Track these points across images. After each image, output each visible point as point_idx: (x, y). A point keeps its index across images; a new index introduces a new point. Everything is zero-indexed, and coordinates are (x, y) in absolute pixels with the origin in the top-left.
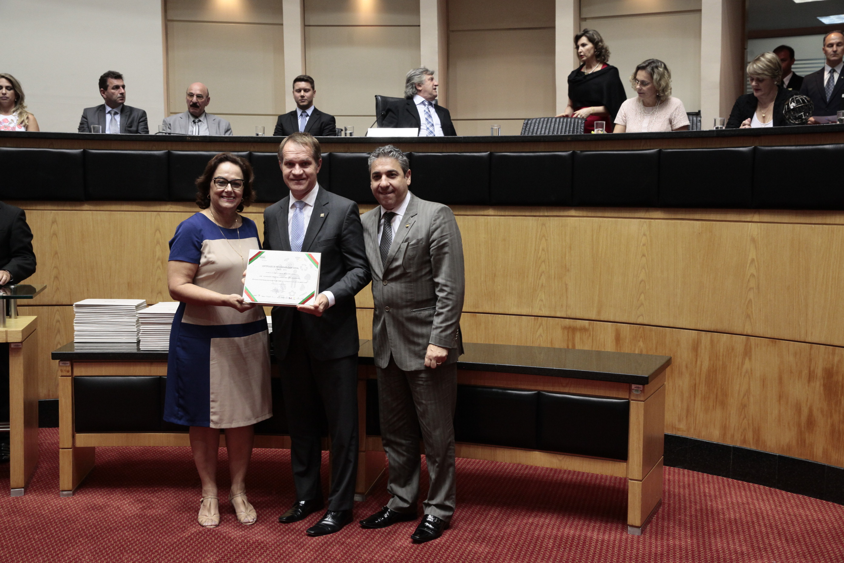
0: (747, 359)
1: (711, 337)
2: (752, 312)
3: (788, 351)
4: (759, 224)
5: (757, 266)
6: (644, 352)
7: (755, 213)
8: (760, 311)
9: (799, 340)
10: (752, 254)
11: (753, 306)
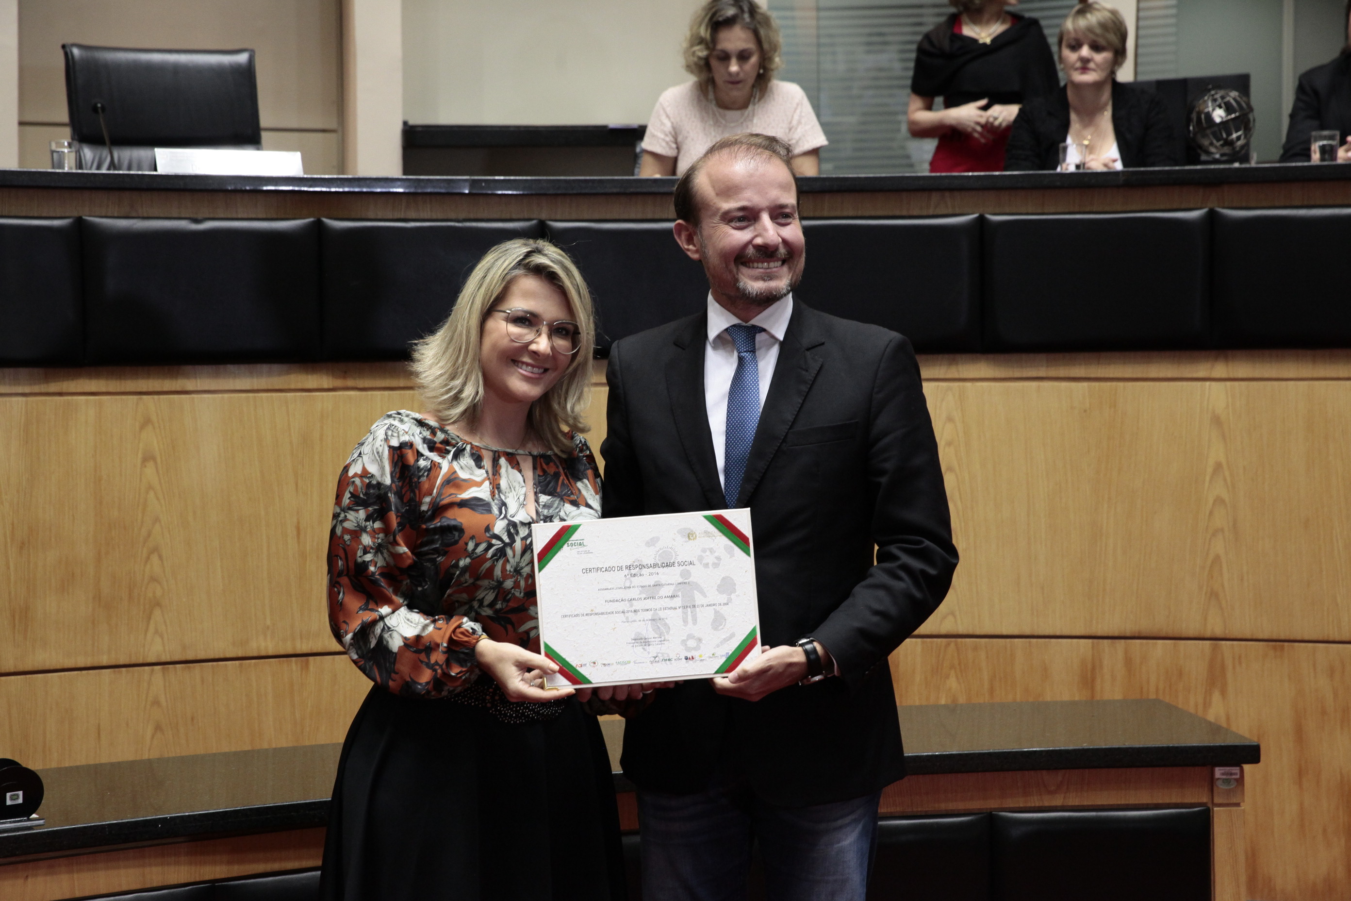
0: (1216, 696)
1: (1126, 652)
2: (1223, 586)
3: (1314, 665)
4: (1228, 384)
5: (1229, 479)
6: (962, 700)
7: (1216, 359)
8: (1242, 580)
9: (1337, 639)
10: (1216, 453)
11: (1225, 570)
